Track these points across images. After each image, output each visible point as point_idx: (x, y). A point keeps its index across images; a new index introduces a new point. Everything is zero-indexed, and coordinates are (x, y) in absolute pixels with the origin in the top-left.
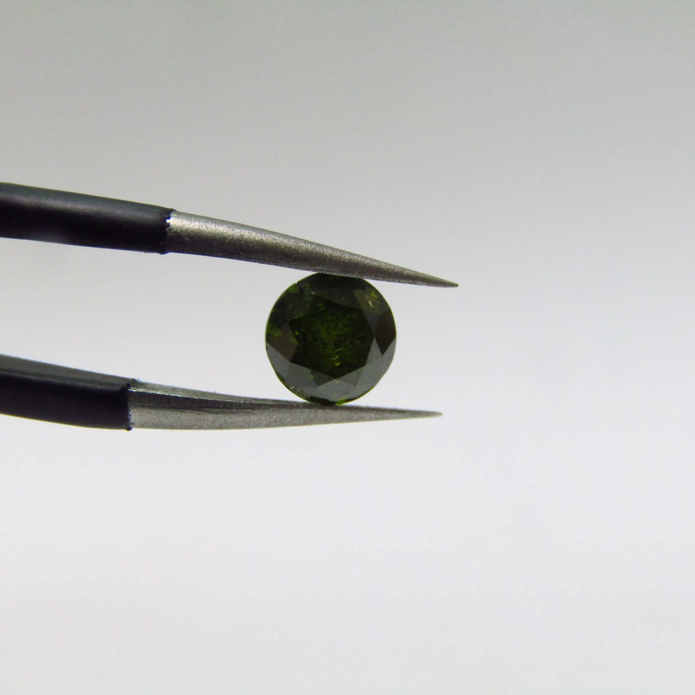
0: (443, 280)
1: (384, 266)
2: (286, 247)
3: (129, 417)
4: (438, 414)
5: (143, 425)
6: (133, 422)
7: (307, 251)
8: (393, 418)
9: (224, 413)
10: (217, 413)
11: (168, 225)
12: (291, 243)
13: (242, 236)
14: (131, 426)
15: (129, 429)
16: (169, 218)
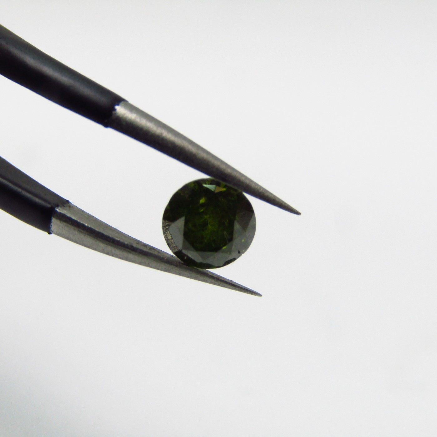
0: (291, 207)
1: (253, 185)
2: (188, 151)
3: (51, 226)
4: (260, 295)
5: (58, 234)
6: (53, 230)
7: (203, 158)
8: (227, 287)
9: (112, 246)
10: (107, 244)
11: (115, 110)
12: (193, 150)
13: (162, 134)
14: (51, 232)
15: (50, 233)
16: (118, 105)
